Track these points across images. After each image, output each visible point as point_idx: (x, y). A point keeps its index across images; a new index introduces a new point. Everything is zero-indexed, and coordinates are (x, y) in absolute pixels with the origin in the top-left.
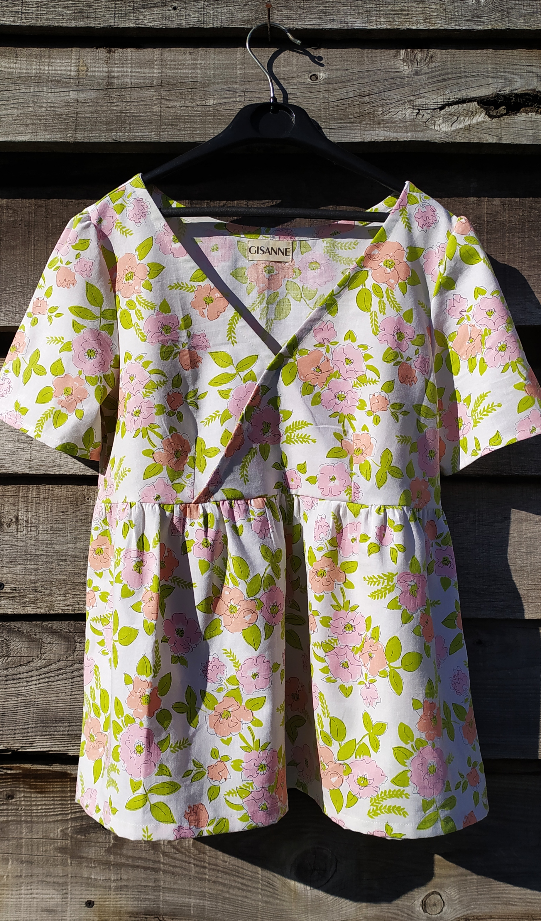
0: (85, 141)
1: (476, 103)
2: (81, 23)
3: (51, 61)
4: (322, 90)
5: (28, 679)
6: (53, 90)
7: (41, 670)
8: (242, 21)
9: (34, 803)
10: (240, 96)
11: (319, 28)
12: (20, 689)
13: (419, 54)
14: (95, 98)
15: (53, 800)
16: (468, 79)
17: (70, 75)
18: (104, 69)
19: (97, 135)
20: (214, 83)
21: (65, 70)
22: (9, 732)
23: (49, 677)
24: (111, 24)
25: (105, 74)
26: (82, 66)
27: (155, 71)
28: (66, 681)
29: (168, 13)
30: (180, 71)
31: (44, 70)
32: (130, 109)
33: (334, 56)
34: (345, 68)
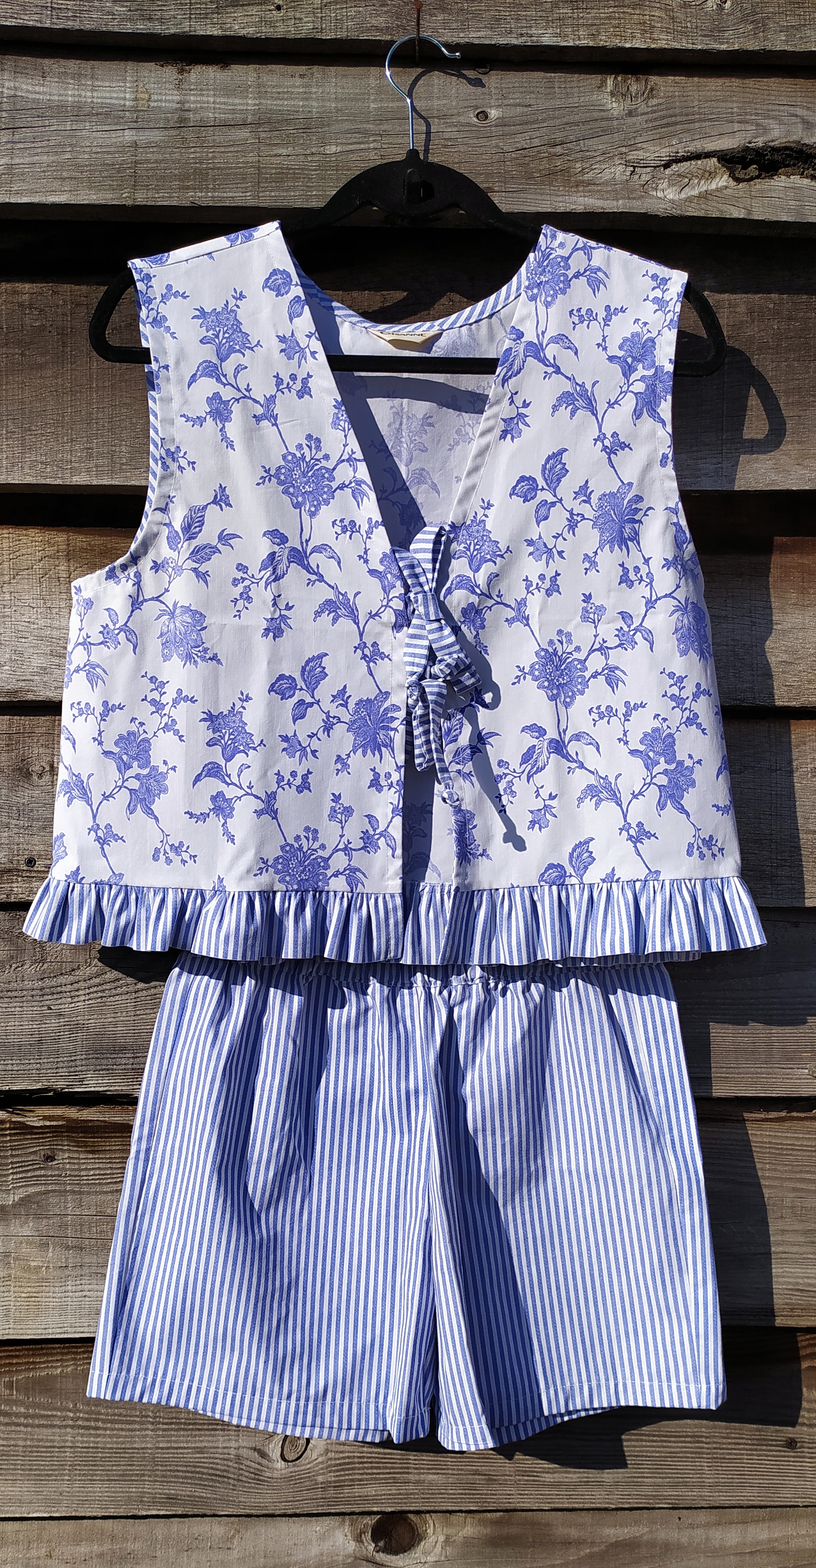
0: (149, 203)
1: (715, 160)
2: (141, 27)
3: (96, 83)
4: (494, 134)
5: (73, 994)
6: (100, 128)
7: (92, 981)
8: (377, 29)
9: (84, 1167)
10: (375, 141)
11: (489, 42)
12: (63, 1006)
13: (634, 87)
14: (161, 141)
15: (110, 1163)
16: (704, 124)
17: (124, 105)
18: (175, 98)
19: (166, 195)
20: (336, 120)
21: (117, 98)
22: (49, 1066)
23: (103, 991)
24: (185, 30)
25: (175, 106)
26: (142, 92)
27: (250, 102)
28: (127, 997)
29: (269, 15)
30: (286, 103)
31: (85, 97)
32: (214, 158)
33: (511, 85)
34: (527, 102)
